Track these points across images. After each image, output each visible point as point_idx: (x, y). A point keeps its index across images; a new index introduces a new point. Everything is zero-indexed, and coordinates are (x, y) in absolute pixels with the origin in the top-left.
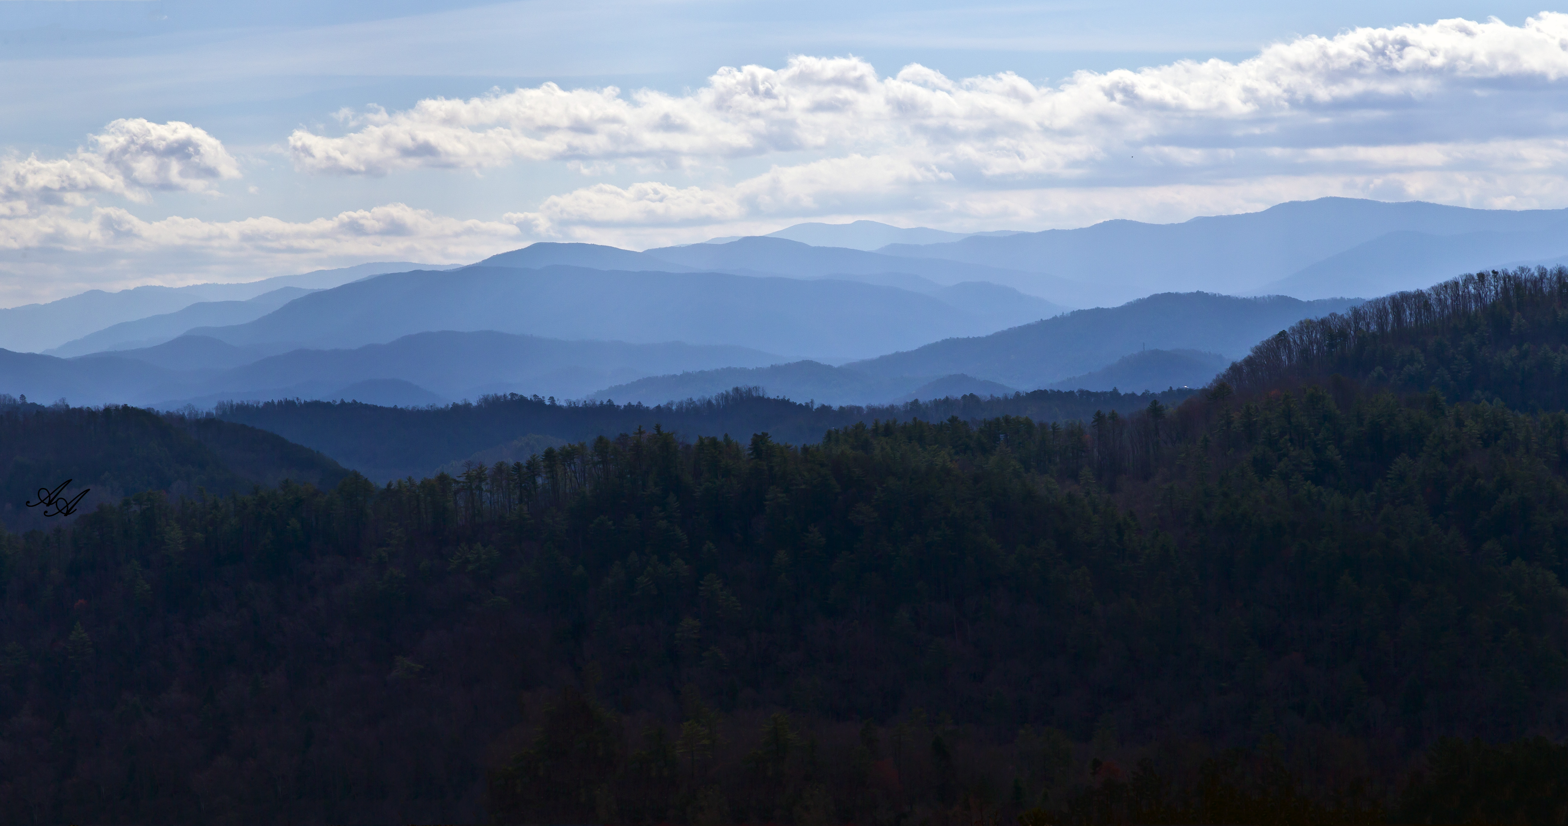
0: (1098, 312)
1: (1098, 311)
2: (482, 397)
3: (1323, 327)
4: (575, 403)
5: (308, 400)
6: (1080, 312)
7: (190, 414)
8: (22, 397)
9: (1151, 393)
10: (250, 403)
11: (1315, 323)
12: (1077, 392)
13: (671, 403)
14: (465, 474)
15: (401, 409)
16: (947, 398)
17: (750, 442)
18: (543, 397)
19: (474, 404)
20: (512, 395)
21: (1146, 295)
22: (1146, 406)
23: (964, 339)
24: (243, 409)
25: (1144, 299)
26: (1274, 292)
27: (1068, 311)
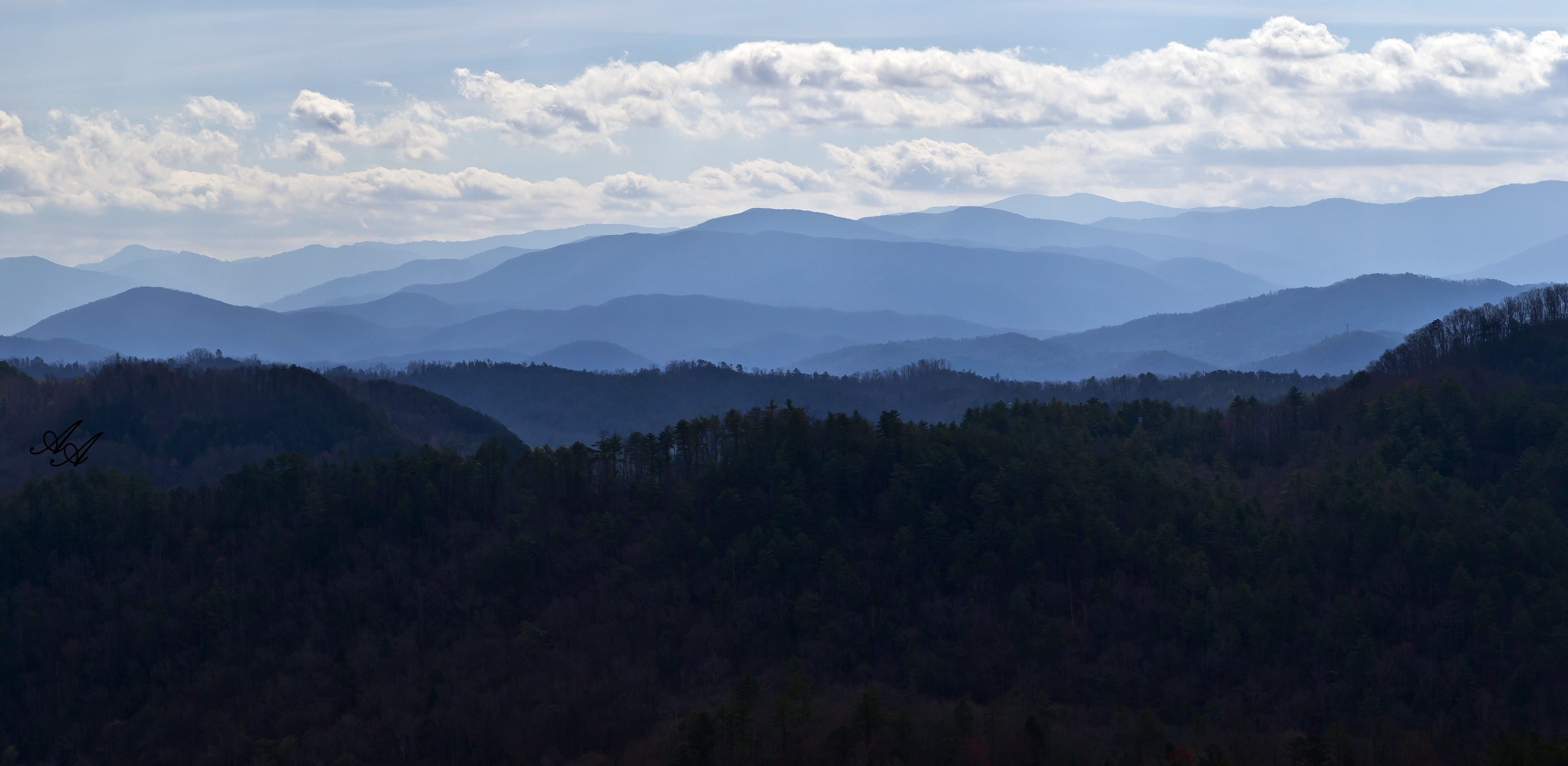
0: (1307, 292)
1: (1307, 290)
2: (670, 363)
3: (1477, 318)
4: (762, 371)
5: (499, 362)
6: (1289, 292)
7: (382, 372)
8: (219, 351)
9: (1331, 376)
10: (442, 364)
11: (1469, 313)
12: (1257, 373)
13: (857, 374)
14: (599, 443)
15: (591, 373)
16: (1124, 376)
17: (879, 420)
18: (731, 365)
19: (663, 370)
20: (701, 361)
21: (1355, 276)
22: (1285, 392)
23: (1171, 315)
24: (434, 371)
25: (1352, 280)
26: (1484, 276)
27: (1275, 290)
